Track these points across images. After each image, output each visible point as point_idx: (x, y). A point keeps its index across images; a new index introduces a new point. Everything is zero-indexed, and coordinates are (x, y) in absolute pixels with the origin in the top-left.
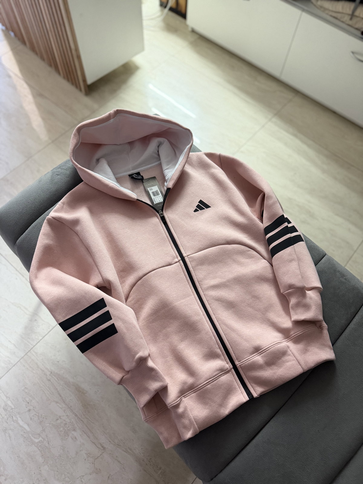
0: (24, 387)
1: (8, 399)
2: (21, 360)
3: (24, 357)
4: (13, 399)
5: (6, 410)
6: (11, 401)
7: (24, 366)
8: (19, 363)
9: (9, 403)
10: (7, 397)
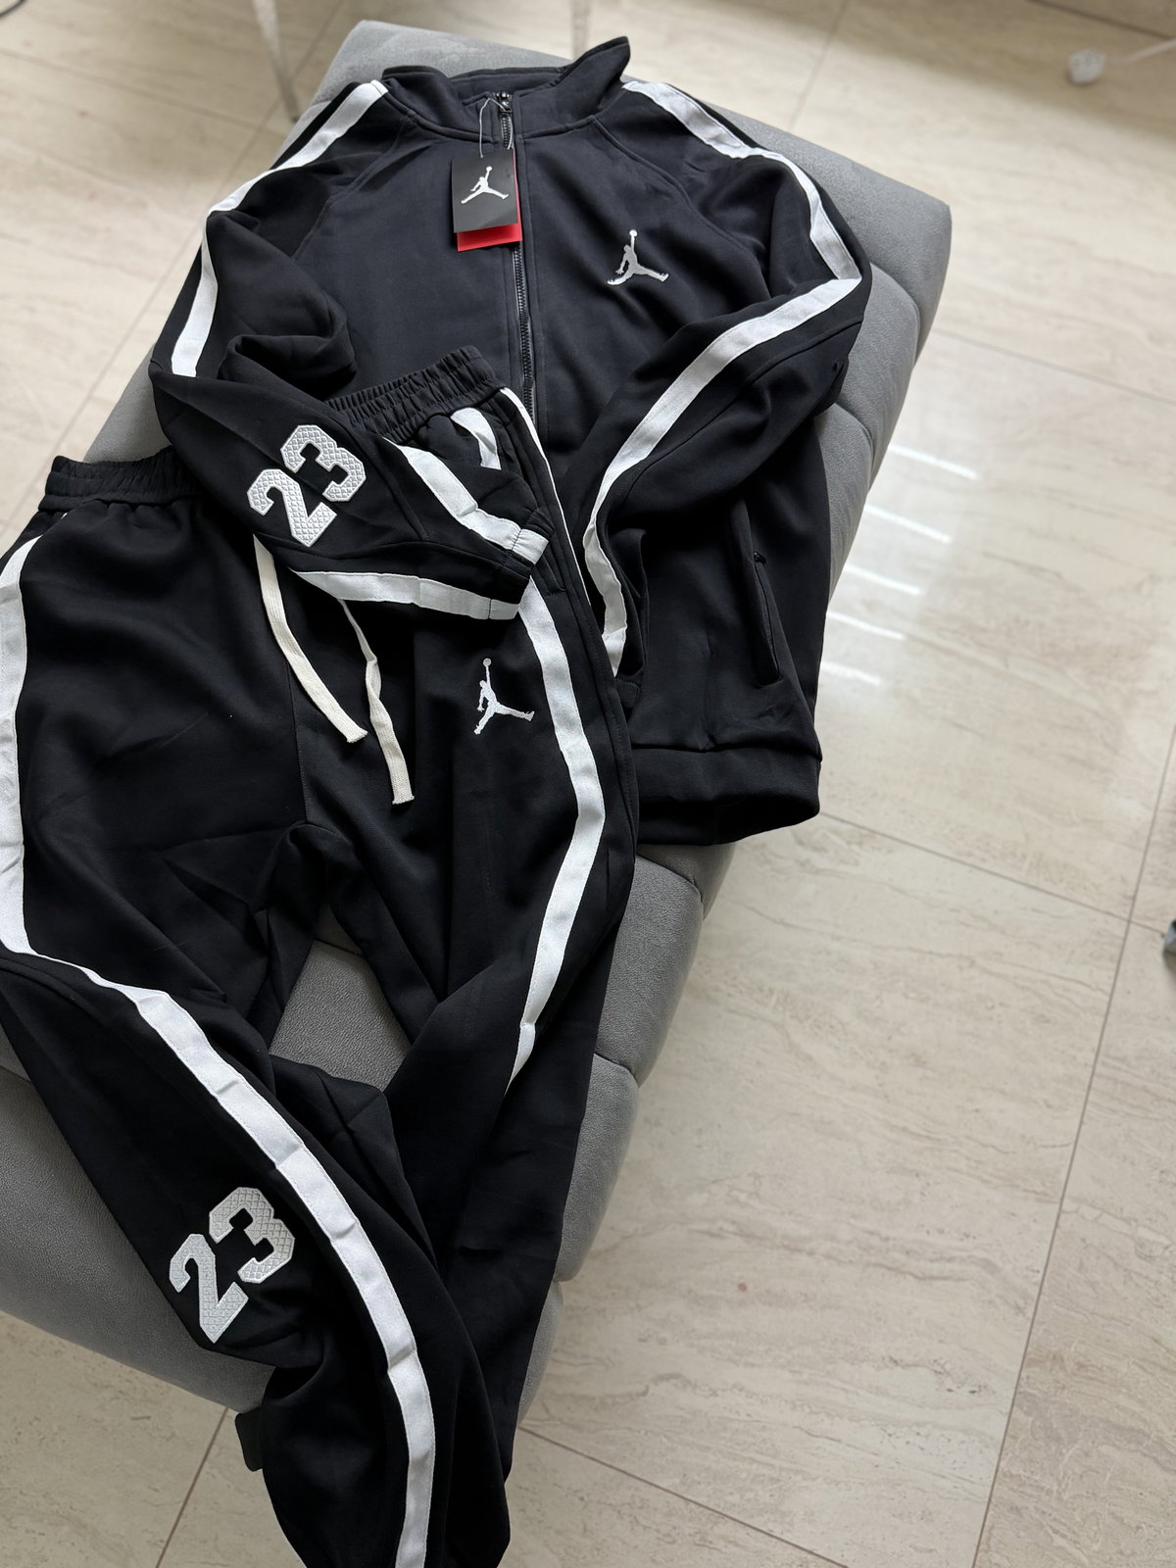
0: (1157, 1172)
1: (1133, 1224)
2: (1091, 1098)
3: (1094, 1085)
4: (1150, 1219)
5: (1150, 1257)
6: (1145, 1226)
7: (1114, 1111)
8: (1088, 1107)
9: (1143, 1233)
10: (1127, 1221)
